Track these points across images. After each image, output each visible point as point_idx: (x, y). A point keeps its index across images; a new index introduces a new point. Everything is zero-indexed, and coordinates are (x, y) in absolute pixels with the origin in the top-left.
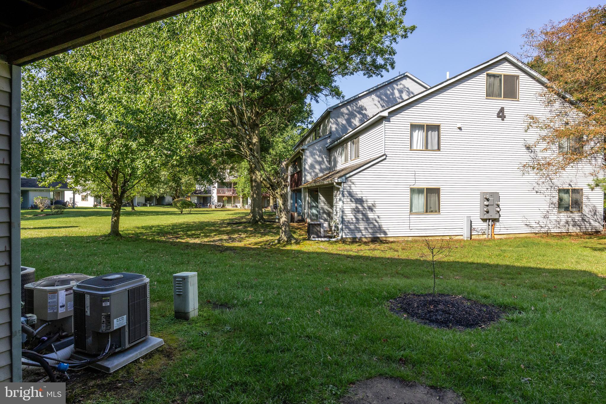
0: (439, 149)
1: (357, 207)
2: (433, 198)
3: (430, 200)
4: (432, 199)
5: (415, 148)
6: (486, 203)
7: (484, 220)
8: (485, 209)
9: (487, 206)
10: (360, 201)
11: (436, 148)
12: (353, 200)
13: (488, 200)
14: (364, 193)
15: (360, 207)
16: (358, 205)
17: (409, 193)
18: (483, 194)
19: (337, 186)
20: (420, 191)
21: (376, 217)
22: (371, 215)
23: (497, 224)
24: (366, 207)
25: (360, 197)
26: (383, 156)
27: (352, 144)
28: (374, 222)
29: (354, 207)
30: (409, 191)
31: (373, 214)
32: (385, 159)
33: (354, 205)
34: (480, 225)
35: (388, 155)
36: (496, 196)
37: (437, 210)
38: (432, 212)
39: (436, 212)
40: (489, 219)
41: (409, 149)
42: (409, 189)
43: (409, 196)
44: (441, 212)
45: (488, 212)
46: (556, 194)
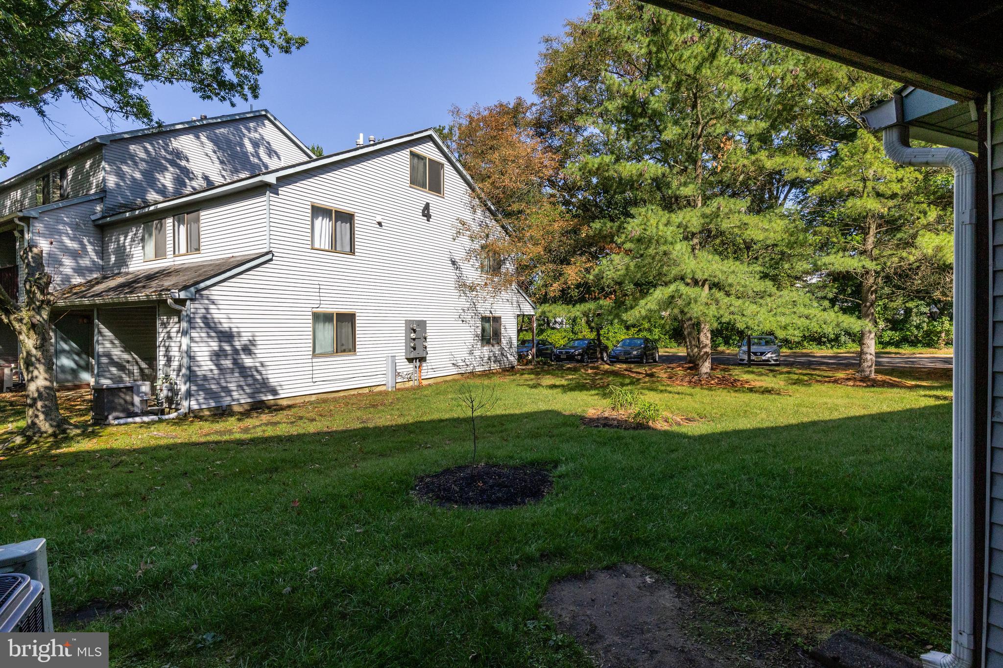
0: (352, 252)
1: (222, 350)
2: (346, 328)
3: (341, 332)
4: (343, 331)
5: (317, 246)
6: (413, 335)
7: (410, 360)
8: (412, 345)
9: (414, 339)
10: (227, 336)
11: (348, 249)
12: (213, 334)
13: (414, 331)
14: (234, 321)
15: (227, 348)
16: (223, 344)
17: (311, 321)
18: (408, 322)
19: (178, 307)
20: (326, 318)
21: (258, 364)
22: (248, 361)
23: (424, 364)
24: (239, 347)
25: (227, 329)
26: (267, 253)
27: (176, 223)
28: (255, 373)
29: (216, 348)
30: (311, 317)
31: (251, 360)
32: (271, 260)
33: (215, 345)
34: (406, 368)
35: (276, 254)
36: (422, 324)
37: (351, 347)
38: (344, 351)
39: (350, 351)
40: (416, 359)
41: (310, 247)
42: (310, 313)
43: (311, 325)
44: (357, 350)
45: (414, 349)
46: (479, 323)
